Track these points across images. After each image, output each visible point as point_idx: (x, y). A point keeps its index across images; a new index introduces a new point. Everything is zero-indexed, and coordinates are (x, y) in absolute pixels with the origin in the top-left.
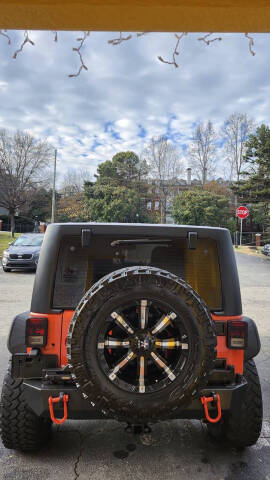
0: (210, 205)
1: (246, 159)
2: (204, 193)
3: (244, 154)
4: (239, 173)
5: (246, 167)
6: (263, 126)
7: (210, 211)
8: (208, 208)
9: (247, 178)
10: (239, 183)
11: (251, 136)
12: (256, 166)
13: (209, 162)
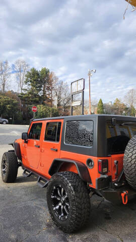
0: (9, 104)
1: (26, 83)
2: (5, 97)
3: (25, 80)
4: (22, 89)
5: (25, 86)
6: (34, 68)
7: (9, 107)
8: (8, 106)
9: (26, 92)
10: (22, 94)
11: (28, 72)
12: (30, 87)
13: (6, 81)
